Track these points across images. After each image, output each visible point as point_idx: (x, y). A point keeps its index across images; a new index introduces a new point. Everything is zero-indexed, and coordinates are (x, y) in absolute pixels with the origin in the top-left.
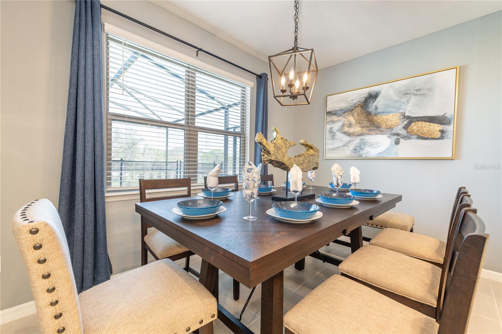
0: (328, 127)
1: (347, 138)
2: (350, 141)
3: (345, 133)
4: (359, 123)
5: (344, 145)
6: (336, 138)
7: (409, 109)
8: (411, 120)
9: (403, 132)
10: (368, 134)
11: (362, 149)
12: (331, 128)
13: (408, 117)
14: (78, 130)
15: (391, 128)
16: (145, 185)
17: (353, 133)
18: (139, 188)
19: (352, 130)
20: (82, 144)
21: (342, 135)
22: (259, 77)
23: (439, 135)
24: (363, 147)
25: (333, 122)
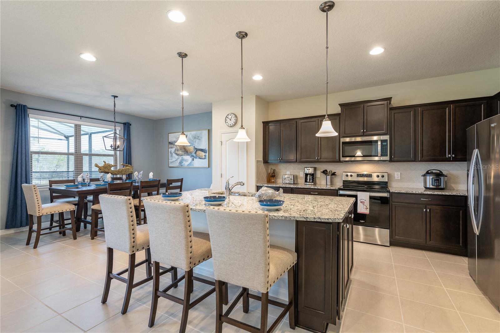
0: (170, 150)
1: (177, 157)
2: (178, 158)
3: (176, 154)
4: (181, 149)
5: (176, 160)
6: (173, 156)
7: (196, 145)
8: (197, 150)
9: (194, 155)
10: (184, 155)
11: (182, 163)
12: (171, 151)
13: (196, 149)
14: (18, 161)
15: (191, 153)
16: (51, 183)
17: (179, 154)
18: (49, 185)
19: (178, 153)
20: (20, 167)
21: (175, 155)
22: (125, 124)
23: (204, 157)
24: (182, 161)
25: (172, 148)
